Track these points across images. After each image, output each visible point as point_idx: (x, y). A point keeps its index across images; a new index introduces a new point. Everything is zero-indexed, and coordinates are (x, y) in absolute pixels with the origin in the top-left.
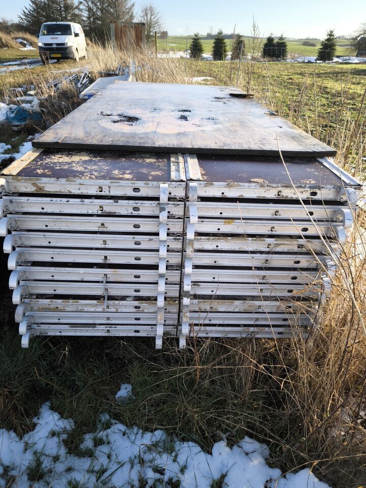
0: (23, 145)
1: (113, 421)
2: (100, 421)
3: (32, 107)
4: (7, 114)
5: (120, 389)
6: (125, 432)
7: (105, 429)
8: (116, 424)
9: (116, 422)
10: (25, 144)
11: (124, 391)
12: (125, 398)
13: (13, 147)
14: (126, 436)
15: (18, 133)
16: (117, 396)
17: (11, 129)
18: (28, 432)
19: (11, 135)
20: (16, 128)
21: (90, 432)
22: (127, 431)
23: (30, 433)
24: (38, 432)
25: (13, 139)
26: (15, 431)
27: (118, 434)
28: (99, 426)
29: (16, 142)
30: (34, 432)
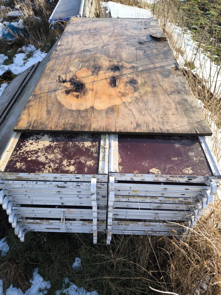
0: (16, 57)
1: (71, 283)
2: (64, 282)
3: (19, 25)
4: (3, 31)
5: (74, 262)
6: (77, 290)
7: (67, 288)
8: (72, 284)
9: (72, 283)
10: (16, 55)
11: (77, 263)
12: (77, 267)
13: (9, 58)
14: (77, 292)
15: (12, 46)
16: (73, 266)
17: (7, 44)
18: (27, 289)
19: (7, 48)
20: (10, 43)
21: (58, 289)
22: (78, 290)
23: (29, 290)
24: (32, 289)
25: (8, 51)
26: (21, 288)
27: (73, 291)
28: (64, 285)
29: (11, 54)
30: (30, 289)
